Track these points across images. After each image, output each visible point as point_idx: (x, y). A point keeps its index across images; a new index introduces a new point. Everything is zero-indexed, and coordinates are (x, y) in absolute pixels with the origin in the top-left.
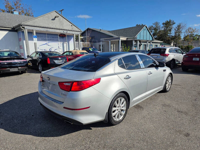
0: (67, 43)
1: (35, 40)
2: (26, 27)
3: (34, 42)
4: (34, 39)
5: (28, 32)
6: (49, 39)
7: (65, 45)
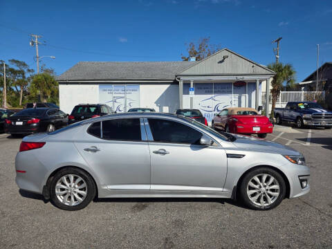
0: (247, 95)
1: (192, 93)
2: (182, 78)
3: (190, 96)
4: (190, 92)
5: (184, 84)
6: (217, 90)
7: (243, 98)
